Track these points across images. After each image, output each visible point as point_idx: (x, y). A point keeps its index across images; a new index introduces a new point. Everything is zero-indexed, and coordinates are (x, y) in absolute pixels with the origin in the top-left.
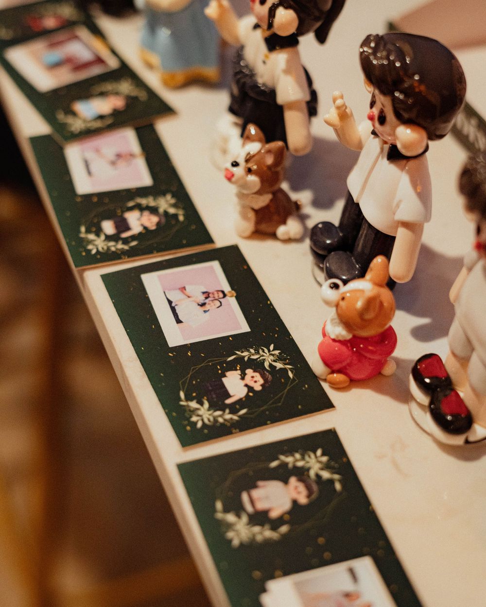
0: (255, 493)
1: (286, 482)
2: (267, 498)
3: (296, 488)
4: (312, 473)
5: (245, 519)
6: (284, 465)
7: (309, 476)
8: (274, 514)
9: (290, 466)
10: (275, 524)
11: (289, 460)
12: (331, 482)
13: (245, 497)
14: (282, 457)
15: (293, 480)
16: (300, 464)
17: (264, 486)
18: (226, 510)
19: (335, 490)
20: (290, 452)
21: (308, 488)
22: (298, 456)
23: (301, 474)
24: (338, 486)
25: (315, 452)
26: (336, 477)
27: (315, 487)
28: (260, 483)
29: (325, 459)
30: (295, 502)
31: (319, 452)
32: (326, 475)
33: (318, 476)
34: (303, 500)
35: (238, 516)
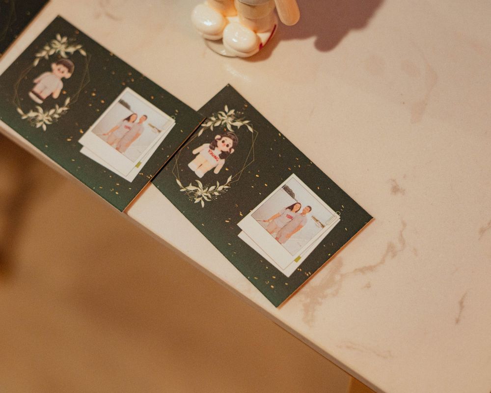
0: (37, 89)
1: (50, 70)
2: (46, 87)
3: (59, 70)
4: (63, 54)
5: (41, 110)
6: (42, 59)
7: (62, 57)
8: (56, 96)
9: (47, 57)
10: (60, 101)
11: (44, 54)
12: (77, 52)
13: (32, 95)
14: (39, 55)
15: (54, 66)
16: (52, 52)
17: (39, 81)
18: (26, 112)
19: (83, 56)
20: (41, 48)
21: (66, 65)
22: (47, 48)
23: (56, 58)
24: (83, 53)
25: (55, 38)
26: (79, 47)
27: (70, 62)
28: (36, 81)
29: (65, 40)
30: (63, 79)
31: (59, 37)
32: (71, 50)
33: (67, 53)
34: (68, 75)
35: (36, 110)
